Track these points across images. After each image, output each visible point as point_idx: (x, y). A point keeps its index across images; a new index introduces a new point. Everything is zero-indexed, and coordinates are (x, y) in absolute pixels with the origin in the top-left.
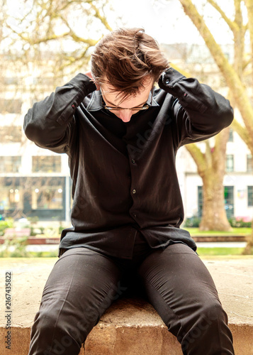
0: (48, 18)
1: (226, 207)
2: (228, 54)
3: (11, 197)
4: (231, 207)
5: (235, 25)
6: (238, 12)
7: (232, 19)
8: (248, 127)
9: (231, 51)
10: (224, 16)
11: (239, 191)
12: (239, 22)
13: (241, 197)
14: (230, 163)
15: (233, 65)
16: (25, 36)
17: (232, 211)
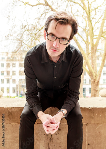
0: (34, 40)
1: (83, 94)
2: (84, 51)
3: (24, 90)
4: (85, 94)
5: (86, 42)
6: (87, 39)
7: (86, 41)
8: (90, 71)
9: (85, 50)
10: (83, 40)
11: (87, 89)
12: (87, 41)
13: (88, 91)
14: (85, 81)
15: (86, 54)
16: (28, 45)
17: (85, 95)
